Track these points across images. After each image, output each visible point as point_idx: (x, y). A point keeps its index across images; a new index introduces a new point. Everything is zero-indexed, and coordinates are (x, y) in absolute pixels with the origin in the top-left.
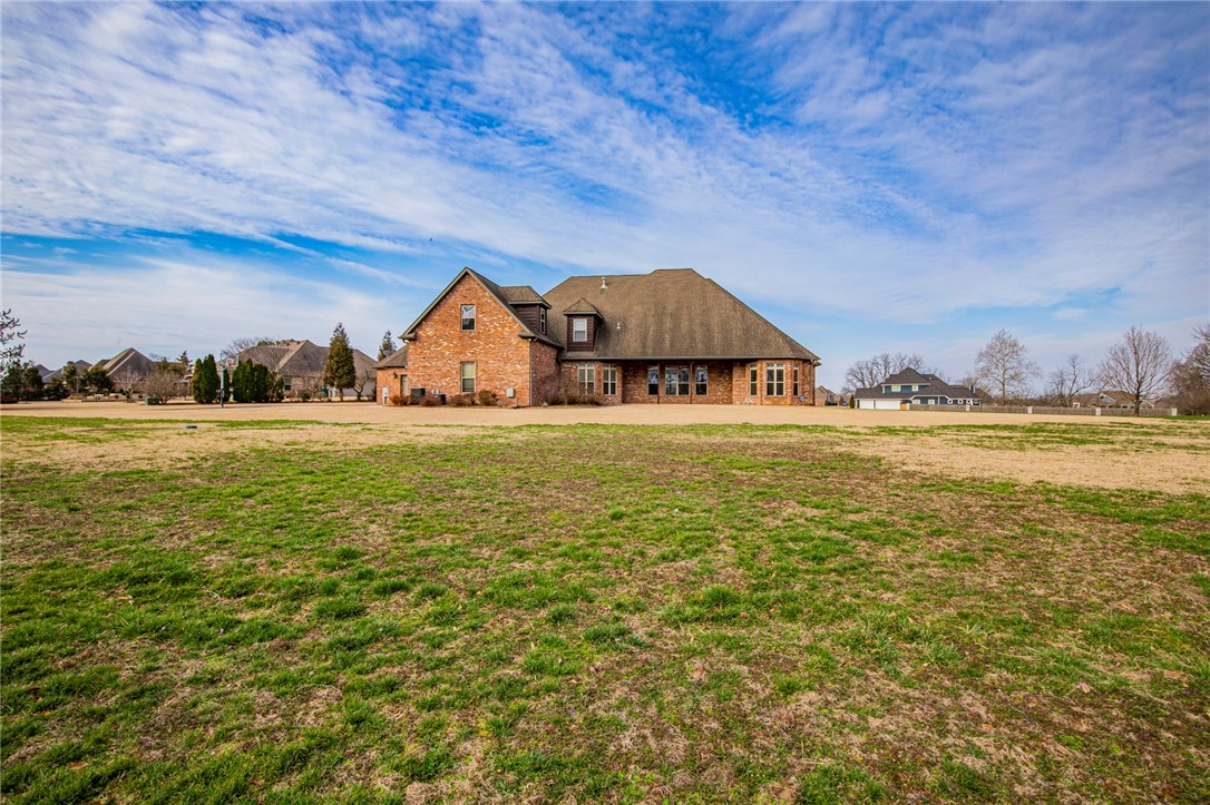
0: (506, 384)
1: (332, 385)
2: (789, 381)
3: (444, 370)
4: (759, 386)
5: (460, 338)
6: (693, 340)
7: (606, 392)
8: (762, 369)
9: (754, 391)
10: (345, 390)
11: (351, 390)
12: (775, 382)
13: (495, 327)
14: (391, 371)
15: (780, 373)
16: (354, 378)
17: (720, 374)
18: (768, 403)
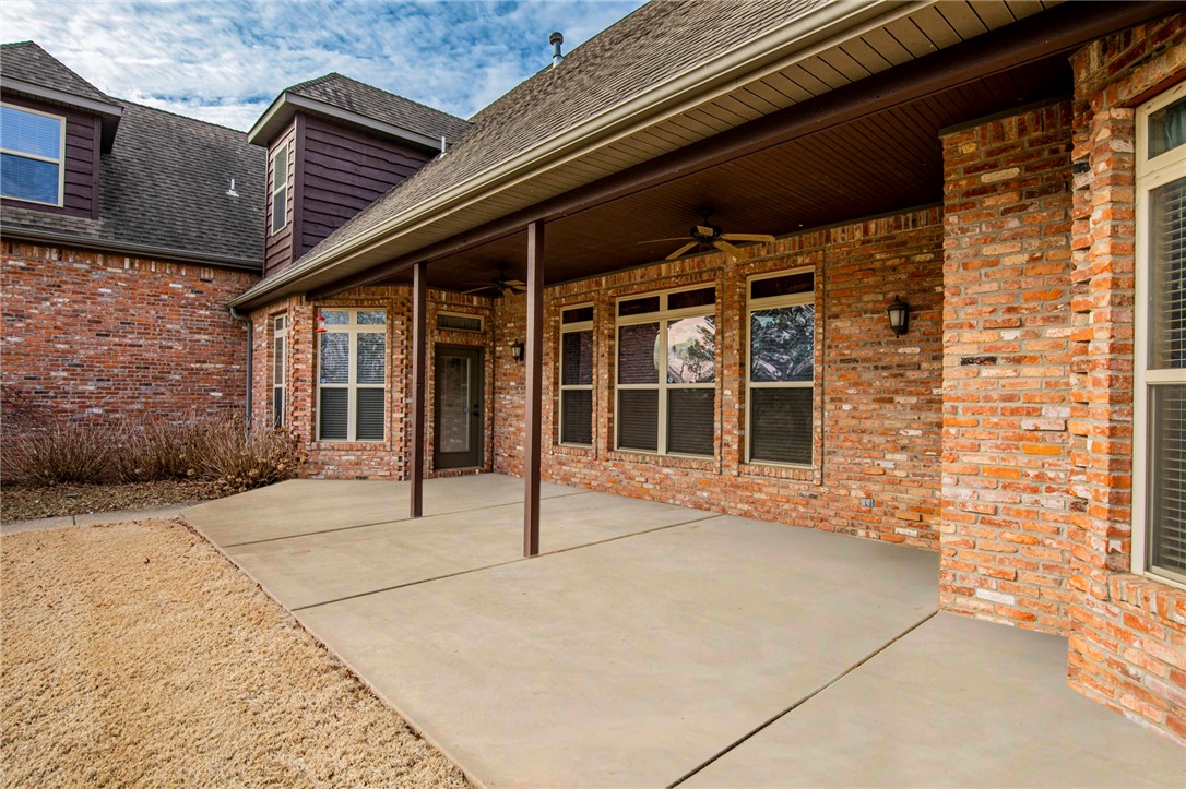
17: (895, 318)
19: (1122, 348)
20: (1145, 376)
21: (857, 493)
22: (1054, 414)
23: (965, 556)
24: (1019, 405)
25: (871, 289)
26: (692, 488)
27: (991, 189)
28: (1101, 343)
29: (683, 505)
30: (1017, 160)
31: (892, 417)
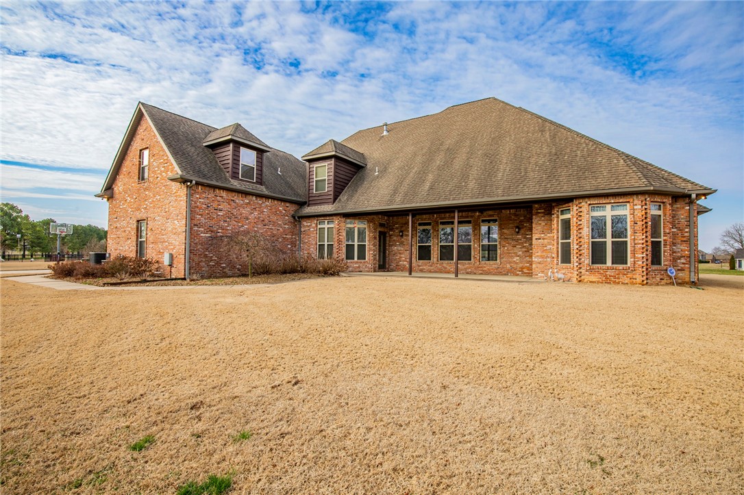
2: (640, 237)
3: (127, 230)
4: (574, 247)
5: (138, 190)
6: (465, 177)
7: (349, 255)
8: (582, 216)
9: (566, 258)
12: (609, 240)
15: (619, 222)
17: (517, 230)
18: (593, 278)
19: (558, 238)
20: (560, 241)
21: (508, 266)
22: (549, 247)
23: (537, 269)
24: (544, 246)
25: (511, 223)
26: (466, 269)
27: (540, 213)
28: (555, 237)
29: (463, 273)
30: (544, 209)
31: (516, 250)
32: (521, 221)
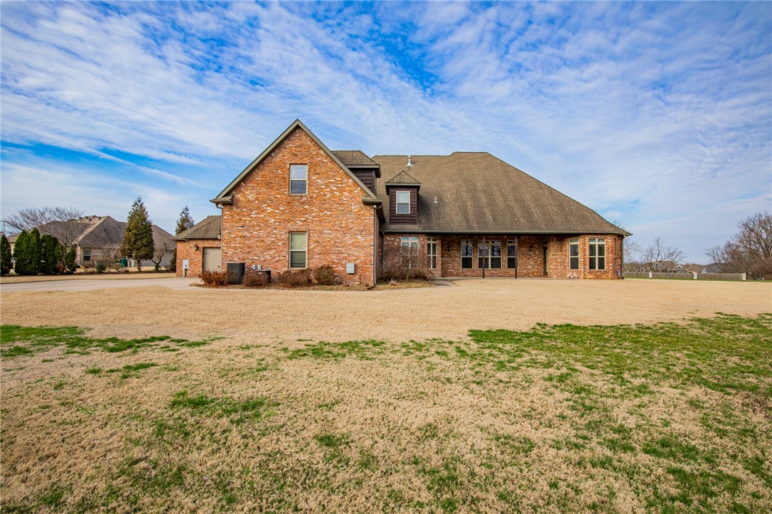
0: (345, 258)
1: (130, 256)
2: (610, 255)
3: (268, 240)
4: (580, 260)
5: (289, 203)
6: (513, 214)
8: (582, 244)
9: (574, 266)
10: (143, 262)
11: (149, 261)
12: (597, 257)
13: (332, 191)
14: (193, 244)
15: (601, 248)
16: (153, 250)
17: (529, 249)
18: (591, 277)
20: (570, 257)
24: (556, 259)
25: (527, 244)
26: (497, 274)
27: (554, 241)
28: (566, 255)
30: (558, 239)
31: (529, 261)
32: (533, 243)
